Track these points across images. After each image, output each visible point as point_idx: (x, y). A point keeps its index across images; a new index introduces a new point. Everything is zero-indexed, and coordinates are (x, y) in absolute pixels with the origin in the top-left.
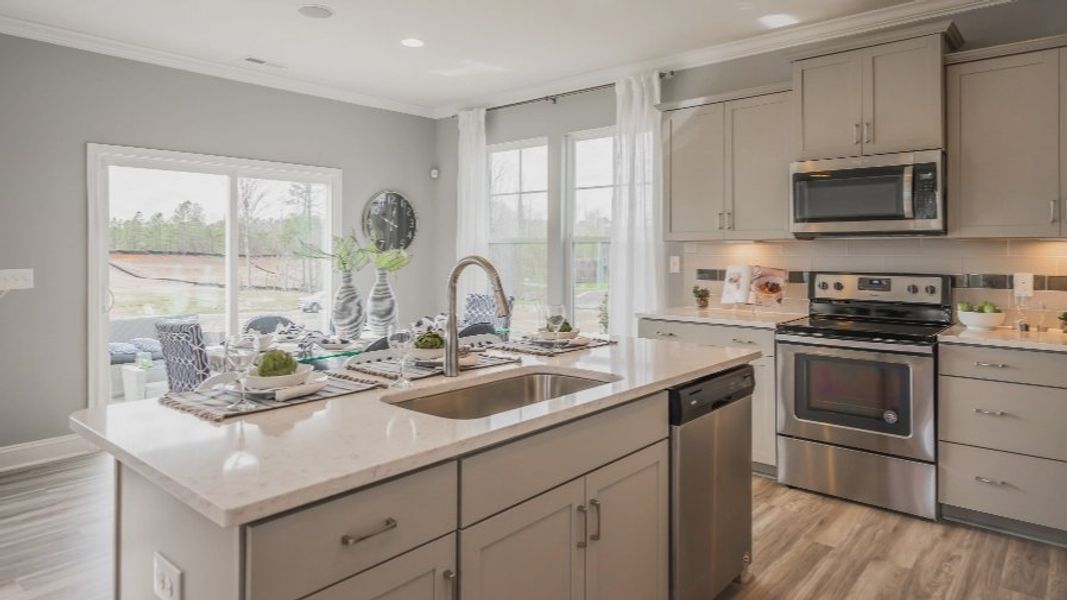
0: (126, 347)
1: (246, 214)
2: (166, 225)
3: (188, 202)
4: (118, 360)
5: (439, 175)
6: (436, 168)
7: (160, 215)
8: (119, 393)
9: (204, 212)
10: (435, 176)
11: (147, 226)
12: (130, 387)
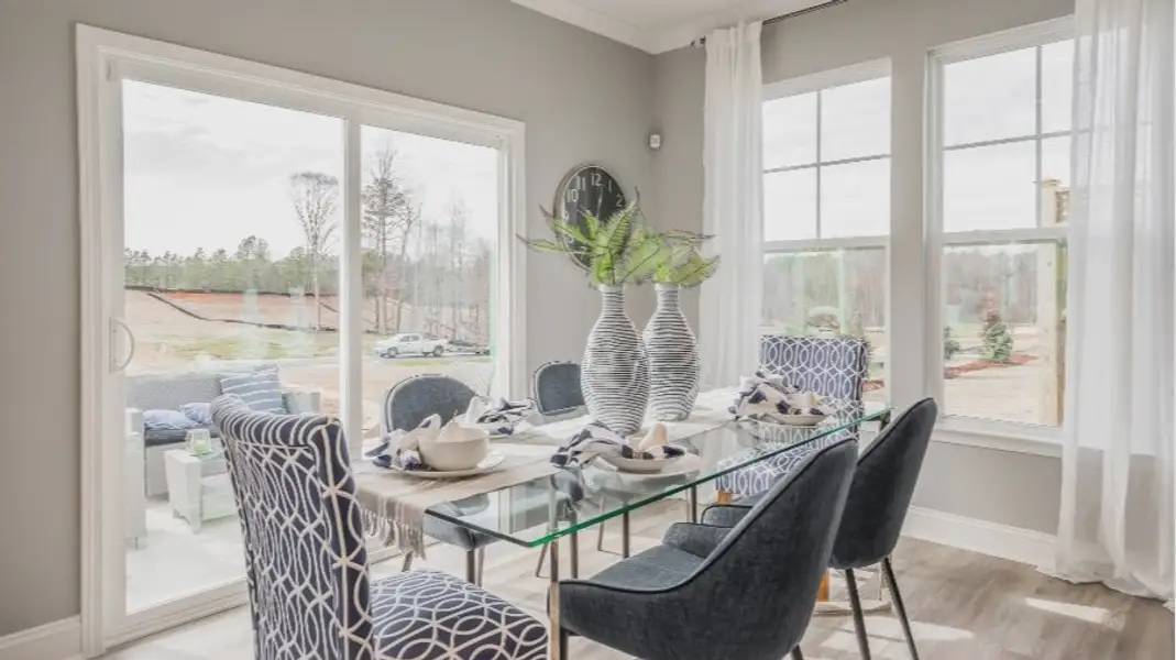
0: (173, 418)
1: (314, 250)
2: (229, 263)
3: (253, 238)
4: (157, 438)
5: (662, 142)
6: (658, 133)
7: (222, 252)
8: (160, 492)
9: (268, 248)
10: (655, 145)
11: (210, 264)
12: (177, 485)
